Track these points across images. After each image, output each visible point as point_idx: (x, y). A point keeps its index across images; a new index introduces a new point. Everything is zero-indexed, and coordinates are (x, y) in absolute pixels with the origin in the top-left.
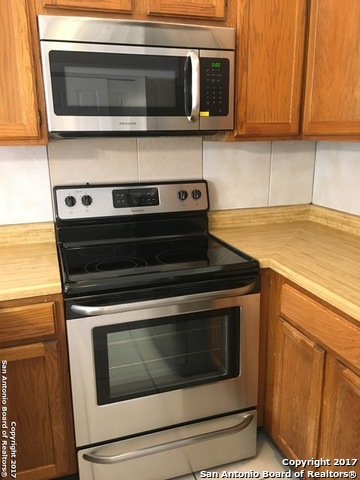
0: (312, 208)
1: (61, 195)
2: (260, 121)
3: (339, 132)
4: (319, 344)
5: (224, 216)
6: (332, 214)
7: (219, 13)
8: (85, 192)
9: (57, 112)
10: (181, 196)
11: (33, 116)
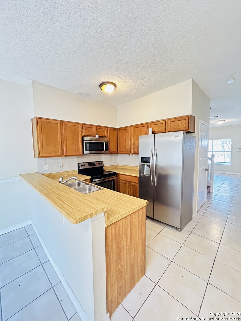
0: (118, 165)
1: (80, 165)
2: (112, 151)
3: (124, 153)
4: (127, 181)
5: (105, 167)
6: (122, 166)
7: (106, 136)
8: (84, 164)
9: (86, 151)
10: (99, 164)
11: (81, 151)
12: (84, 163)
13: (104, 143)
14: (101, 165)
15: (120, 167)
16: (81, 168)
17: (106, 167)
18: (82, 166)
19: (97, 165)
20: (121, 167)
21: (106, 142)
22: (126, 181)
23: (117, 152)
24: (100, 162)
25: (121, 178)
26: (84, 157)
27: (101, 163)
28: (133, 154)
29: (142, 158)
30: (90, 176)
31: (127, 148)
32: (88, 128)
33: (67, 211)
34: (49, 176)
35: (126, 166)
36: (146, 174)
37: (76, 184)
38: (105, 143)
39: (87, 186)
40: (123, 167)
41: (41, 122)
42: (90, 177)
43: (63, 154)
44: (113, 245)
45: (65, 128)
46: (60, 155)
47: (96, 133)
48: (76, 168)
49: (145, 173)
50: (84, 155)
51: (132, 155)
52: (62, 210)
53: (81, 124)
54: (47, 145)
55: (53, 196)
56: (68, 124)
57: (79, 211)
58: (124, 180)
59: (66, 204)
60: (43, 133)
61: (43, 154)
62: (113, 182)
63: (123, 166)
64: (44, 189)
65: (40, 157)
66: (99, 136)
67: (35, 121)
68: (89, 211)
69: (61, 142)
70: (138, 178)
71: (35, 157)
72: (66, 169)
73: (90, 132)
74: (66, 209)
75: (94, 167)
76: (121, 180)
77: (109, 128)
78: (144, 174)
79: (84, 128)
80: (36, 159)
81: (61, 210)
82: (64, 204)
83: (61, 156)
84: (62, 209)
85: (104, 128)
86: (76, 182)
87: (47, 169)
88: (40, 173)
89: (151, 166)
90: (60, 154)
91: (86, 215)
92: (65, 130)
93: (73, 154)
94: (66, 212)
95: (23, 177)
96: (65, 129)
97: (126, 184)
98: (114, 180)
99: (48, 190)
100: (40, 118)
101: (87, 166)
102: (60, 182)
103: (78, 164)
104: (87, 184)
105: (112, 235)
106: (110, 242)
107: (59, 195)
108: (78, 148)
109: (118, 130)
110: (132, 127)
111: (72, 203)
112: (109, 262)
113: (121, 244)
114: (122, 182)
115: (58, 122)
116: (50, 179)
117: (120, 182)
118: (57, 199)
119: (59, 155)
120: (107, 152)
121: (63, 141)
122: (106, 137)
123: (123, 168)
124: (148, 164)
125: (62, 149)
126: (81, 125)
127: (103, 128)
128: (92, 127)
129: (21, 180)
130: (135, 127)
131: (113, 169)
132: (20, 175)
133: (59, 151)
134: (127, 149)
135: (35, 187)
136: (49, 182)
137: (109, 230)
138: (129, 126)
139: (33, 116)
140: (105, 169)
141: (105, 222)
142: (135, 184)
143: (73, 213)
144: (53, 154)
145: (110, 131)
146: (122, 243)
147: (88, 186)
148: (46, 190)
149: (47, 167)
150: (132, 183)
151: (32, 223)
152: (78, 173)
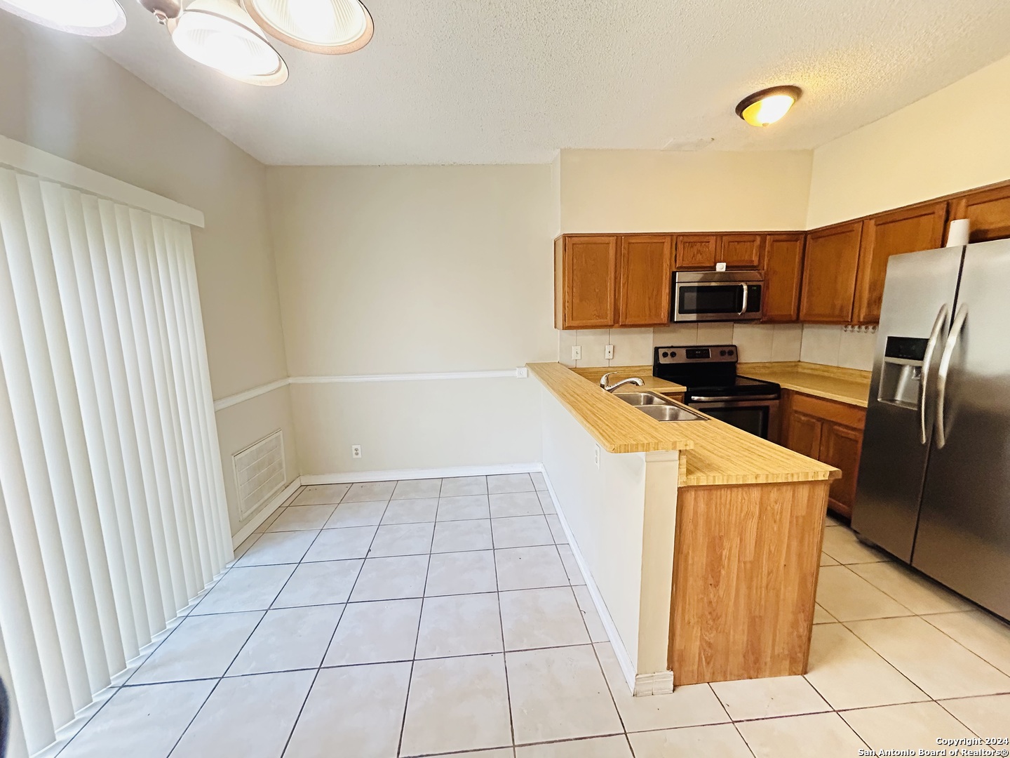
0: (800, 364)
1: (661, 352)
2: (774, 313)
3: (825, 319)
4: (819, 419)
5: (745, 366)
6: (813, 366)
7: (756, 263)
8: (673, 350)
9: (680, 312)
10: (723, 353)
11: (666, 314)
12: (672, 347)
13: (745, 287)
14: (726, 359)
15: (806, 371)
16: (663, 361)
17: (749, 365)
18: (665, 355)
19: (713, 357)
20: (809, 371)
21: (750, 283)
22: (813, 417)
23: (794, 318)
24: (727, 349)
25: (798, 404)
26: (674, 331)
27: (732, 350)
28: (860, 324)
29: (891, 340)
30: (684, 385)
31: (838, 303)
32: (692, 244)
33: (601, 431)
34: (582, 372)
35: (831, 369)
36: (903, 402)
37: (642, 399)
38: (749, 288)
39: (668, 407)
40: (817, 370)
41: (573, 244)
42: (684, 389)
43: (619, 321)
44: (696, 534)
45: (626, 252)
46: (610, 324)
47: (718, 258)
48: (650, 361)
49: (899, 397)
50: (673, 326)
51: (856, 328)
52: (594, 430)
53: (671, 235)
54: (581, 300)
55: (582, 406)
56: (633, 241)
57: (624, 436)
58: (805, 415)
59: (602, 421)
60: (575, 272)
61: (573, 322)
62: (761, 414)
63: (818, 367)
64: (569, 393)
65: (565, 328)
66: (727, 267)
67: (560, 243)
68: (643, 439)
69: (615, 291)
70: (864, 413)
71: (555, 327)
72: (623, 360)
73: (699, 257)
74: (601, 428)
75: (706, 360)
76: (796, 412)
77: (768, 237)
78: (893, 400)
79: (680, 246)
80: (559, 332)
81: (592, 428)
82: (599, 421)
83: (611, 326)
84: (595, 427)
85: (751, 238)
86: (642, 394)
87: (579, 357)
88: (565, 366)
89: (926, 370)
90: (609, 320)
91: (635, 443)
92: (626, 260)
93: (643, 323)
94: (600, 433)
95: (533, 369)
96: (627, 255)
97: (812, 427)
98: (766, 409)
99: (576, 396)
100: (571, 236)
101: (681, 358)
102: (603, 386)
103: (656, 349)
104: (669, 403)
105: (696, 513)
106: (688, 526)
107: (594, 408)
108: (658, 306)
109: (809, 236)
110: (873, 222)
111: (614, 422)
112: (682, 568)
113: (722, 547)
114: (799, 421)
115: (611, 238)
116: (583, 379)
117: (792, 418)
118: (589, 412)
119: (606, 324)
120: (753, 315)
121: (619, 288)
122: (755, 267)
123: (817, 376)
124: (917, 363)
125: (615, 308)
126: (672, 240)
127: (746, 238)
128: (706, 239)
129: (528, 376)
130: (886, 220)
131: (773, 374)
132: (528, 365)
133: (609, 312)
134: (838, 307)
135: (553, 389)
136: (578, 383)
137: (690, 497)
138: (862, 221)
139: (559, 233)
140: (741, 371)
141: (680, 474)
142: (852, 434)
143: (612, 437)
144: (594, 322)
145: (772, 246)
146: (726, 544)
147: (670, 409)
148: (572, 396)
149: (579, 352)
150: (836, 427)
151: (543, 470)
152: (654, 375)
